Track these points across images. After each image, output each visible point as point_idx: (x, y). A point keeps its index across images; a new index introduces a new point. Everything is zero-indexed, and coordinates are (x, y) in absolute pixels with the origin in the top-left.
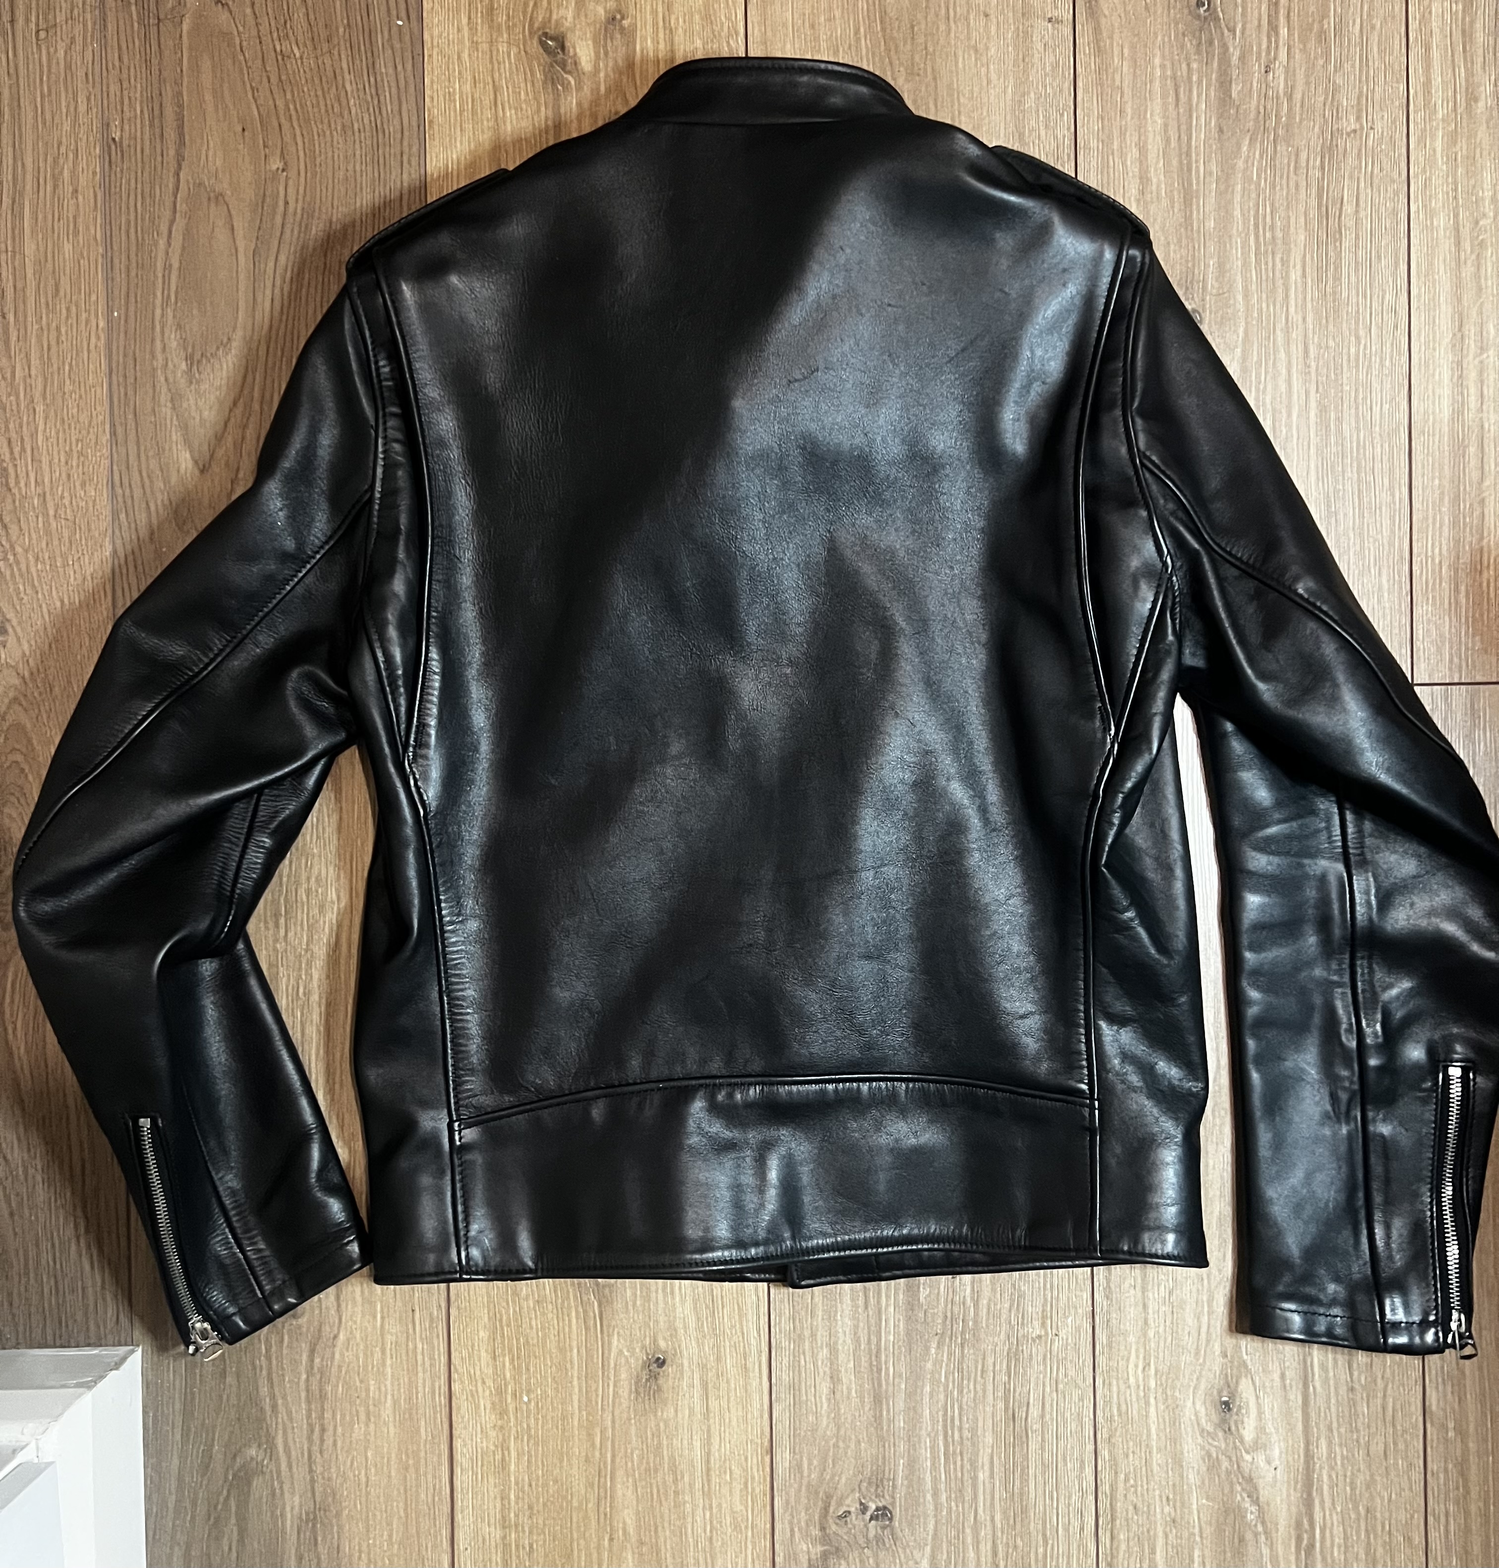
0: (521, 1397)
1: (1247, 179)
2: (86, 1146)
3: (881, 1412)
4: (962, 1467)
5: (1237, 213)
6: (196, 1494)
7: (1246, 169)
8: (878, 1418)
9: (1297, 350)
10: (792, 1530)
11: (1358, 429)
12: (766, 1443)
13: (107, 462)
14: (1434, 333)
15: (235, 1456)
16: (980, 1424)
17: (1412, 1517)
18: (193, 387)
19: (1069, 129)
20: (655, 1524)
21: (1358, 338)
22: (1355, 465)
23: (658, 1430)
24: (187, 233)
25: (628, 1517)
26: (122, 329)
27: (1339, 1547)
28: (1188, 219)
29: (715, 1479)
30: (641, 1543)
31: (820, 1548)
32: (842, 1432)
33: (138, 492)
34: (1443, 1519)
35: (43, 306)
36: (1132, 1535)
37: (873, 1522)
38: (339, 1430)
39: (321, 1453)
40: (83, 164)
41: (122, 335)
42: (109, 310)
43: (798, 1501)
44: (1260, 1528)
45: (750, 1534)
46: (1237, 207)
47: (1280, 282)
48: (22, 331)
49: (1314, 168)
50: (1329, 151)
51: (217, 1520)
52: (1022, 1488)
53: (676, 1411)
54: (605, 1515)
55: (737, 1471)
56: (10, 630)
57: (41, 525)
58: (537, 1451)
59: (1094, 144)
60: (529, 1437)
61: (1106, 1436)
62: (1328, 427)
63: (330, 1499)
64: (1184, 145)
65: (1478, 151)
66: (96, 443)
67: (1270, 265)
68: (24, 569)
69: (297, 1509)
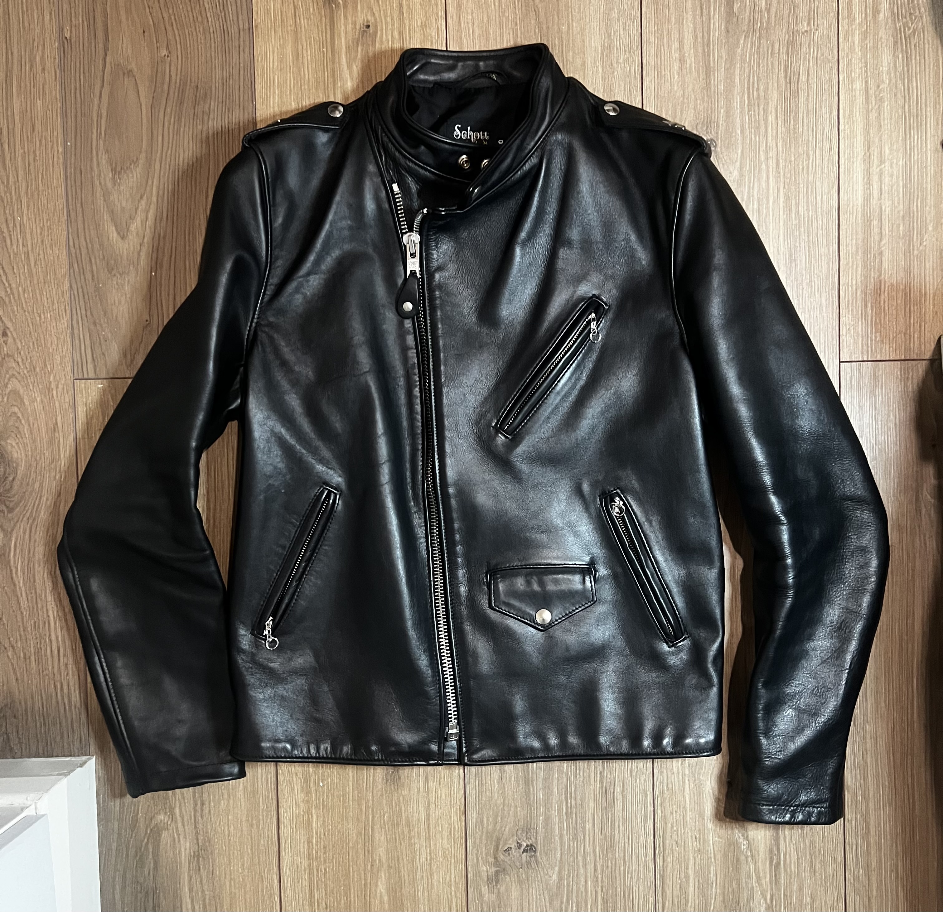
0: (319, 784)
1: (743, 60)
2: (60, 639)
3: (529, 789)
4: (576, 821)
5: (737, 80)
6: (129, 841)
7: (742, 55)
8: (527, 794)
9: (772, 163)
10: (478, 859)
11: (808, 210)
12: (462, 808)
13: (66, 233)
14: (853, 153)
15: (151, 819)
16: (587, 795)
17: (837, 846)
18: (116, 188)
19: (637, 30)
20: (398, 856)
21: (808, 156)
22: (806, 231)
23: (399, 801)
24: (111, 94)
25: (381, 852)
26: (73, 153)
27: (794, 863)
28: (708, 84)
29: (432, 830)
30: (389, 867)
31: (494, 869)
32: (506, 802)
33: (84, 251)
34: (854, 848)
35: (25, 139)
36: (675, 859)
37: (525, 854)
38: (212, 804)
39: (202, 817)
40: (47, 52)
41: (73, 156)
42: (65, 142)
43: (481, 842)
44: (749, 854)
45: (453, 861)
46: (737, 77)
47: (762, 123)
48: (13, 154)
49: (783, 53)
50: (791, 44)
51: (141, 856)
52: (611, 833)
53: (410, 791)
54: (369, 851)
55: (446, 826)
56: (9, 334)
57: (26, 271)
58: (328, 815)
59: (652, 40)
60: (324, 806)
61: (660, 802)
62: (790, 210)
63: (207, 844)
64: (706, 40)
65: (880, 43)
66: (59, 221)
67: (757, 112)
68: (16, 298)
69: (188, 851)
